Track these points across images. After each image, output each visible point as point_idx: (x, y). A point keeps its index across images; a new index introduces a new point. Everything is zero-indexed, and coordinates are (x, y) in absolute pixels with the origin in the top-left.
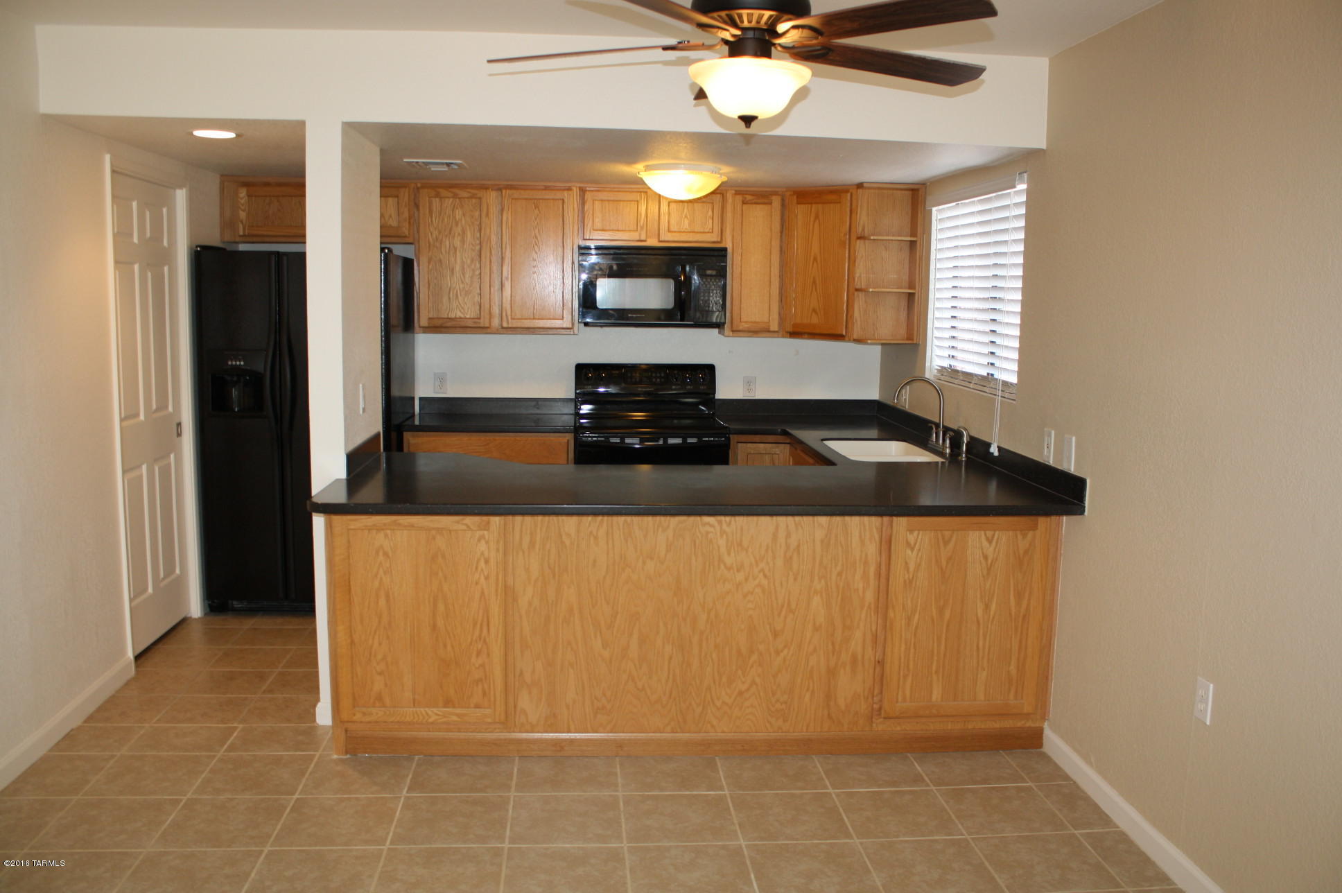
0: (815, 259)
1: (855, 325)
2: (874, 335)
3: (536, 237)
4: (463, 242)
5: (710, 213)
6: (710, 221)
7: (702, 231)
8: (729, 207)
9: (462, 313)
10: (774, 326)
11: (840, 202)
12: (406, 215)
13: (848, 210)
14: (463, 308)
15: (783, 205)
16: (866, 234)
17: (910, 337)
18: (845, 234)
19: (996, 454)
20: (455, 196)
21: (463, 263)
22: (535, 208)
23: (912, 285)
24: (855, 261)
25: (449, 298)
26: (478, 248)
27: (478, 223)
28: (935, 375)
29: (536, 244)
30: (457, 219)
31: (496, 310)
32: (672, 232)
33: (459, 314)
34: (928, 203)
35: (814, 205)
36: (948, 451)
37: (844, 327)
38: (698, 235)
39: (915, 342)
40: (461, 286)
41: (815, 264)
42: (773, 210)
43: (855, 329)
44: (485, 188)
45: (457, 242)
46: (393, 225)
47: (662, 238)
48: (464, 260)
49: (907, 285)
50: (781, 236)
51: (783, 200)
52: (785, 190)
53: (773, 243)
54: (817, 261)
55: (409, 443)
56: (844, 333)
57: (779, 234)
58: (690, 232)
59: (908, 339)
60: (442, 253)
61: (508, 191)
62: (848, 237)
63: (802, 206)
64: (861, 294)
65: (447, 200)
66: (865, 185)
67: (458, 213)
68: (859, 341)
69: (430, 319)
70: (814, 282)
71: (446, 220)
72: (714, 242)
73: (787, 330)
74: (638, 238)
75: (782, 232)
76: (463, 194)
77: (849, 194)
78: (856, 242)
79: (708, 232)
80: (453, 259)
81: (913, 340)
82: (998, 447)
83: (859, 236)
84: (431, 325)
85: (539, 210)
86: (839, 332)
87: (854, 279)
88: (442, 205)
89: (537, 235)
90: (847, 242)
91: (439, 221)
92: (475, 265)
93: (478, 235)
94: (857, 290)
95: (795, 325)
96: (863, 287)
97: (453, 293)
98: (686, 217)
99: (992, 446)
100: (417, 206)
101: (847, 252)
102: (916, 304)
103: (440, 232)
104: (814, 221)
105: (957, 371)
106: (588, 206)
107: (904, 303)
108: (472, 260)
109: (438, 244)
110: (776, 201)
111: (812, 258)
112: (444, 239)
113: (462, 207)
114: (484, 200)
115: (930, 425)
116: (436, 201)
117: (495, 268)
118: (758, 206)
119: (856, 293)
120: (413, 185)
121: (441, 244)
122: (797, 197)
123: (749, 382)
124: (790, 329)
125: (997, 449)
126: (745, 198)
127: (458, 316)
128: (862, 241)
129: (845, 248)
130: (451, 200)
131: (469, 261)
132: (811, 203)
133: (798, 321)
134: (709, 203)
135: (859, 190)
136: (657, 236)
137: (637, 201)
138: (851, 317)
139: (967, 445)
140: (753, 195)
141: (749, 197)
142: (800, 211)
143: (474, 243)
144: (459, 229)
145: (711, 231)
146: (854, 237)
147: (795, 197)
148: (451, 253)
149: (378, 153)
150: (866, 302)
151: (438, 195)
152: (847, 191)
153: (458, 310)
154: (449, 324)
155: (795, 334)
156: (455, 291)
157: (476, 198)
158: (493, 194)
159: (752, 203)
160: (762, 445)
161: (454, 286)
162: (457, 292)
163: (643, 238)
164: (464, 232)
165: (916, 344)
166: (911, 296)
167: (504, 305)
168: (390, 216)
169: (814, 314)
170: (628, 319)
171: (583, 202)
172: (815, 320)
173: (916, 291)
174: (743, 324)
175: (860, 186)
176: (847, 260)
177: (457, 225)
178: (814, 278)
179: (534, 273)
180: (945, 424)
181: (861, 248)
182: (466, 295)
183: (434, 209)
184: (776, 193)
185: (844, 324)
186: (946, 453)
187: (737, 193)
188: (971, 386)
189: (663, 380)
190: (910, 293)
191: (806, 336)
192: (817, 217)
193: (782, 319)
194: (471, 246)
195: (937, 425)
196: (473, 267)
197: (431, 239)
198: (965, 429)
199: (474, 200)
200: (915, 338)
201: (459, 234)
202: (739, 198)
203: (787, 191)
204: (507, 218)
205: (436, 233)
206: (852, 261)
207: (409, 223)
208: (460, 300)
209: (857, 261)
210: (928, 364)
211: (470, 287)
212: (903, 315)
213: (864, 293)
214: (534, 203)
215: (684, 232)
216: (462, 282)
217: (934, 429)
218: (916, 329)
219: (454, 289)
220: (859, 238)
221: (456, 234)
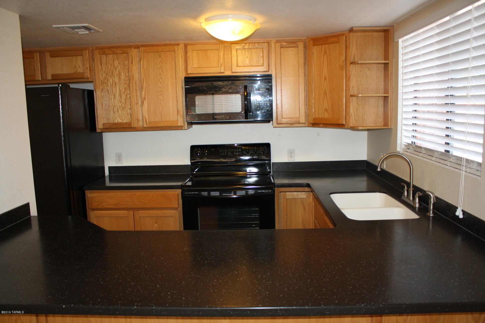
0: (325, 79)
1: (351, 117)
2: (363, 123)
3: (161, 75)
4: (120, 79)
5: (261, 54)
6: (262, 59)
7: (257, 65)
8: (273, 50)
9: (121, 120)
10: (303, 120)
11: (339, 42)
12: (88, 65)
13: (344, 46)
14: (121, 117)
15: (305, 47)
16: (356, 60)
17: (386, 123)
18: (343, 62)
19: (461, 216)
20: (114, 53)
21: (120, 91)
22: (159, 58)
23: (386, 91)
24: (350, 78)
25: (114, 112)
26: (128, 82)
27: (127, 67)
28: (403, 148)
29: (161, 78)
30: (116, 66)
31: (140, 118)
32: (239, 67)
33: (120, 121)
34: (395, 37)
35: (323, 46)
36: (417, 205)
37: (344, 119)
38: (255, 67)
39: (389, 127)
40: (120, 104)
41: (325, 81)
42: (299, 50)
43: (351, 121)
44: (130, 47)
45: (116, 80)
46: (81, 72)
47: (234, 71)
48: (121, 89)
49: (383, 91)
50: (305, 66)
51: (305, 44)
52: (306, 38)
53: (300, 70)
54: (326, 80)
55: (88, 197)
56: (344, 123)
57: (303, 65)
58: (250, 66)
59: (384, 126)
60: (108, 86)
61: (143, 48)
62: (344, 63)
63: (316, 47)
64: (354, 99)
65: (109, 55)
66: (354, 29)
67: (116, 62)
68: (353, 129)
69: (104, 124)
70: (325, 93)
71: (109, 67)
72: (264, 72)
73: (310, 122)
74: (219, 72)
75: (305, 64)
76: (118, 51)
77: (344, 37)
78: (350, 66)
79: (261, 66)
80: (115, 89)
81: (388, 126)
82: (463, 211)
83: (352, 61)
84: (104, 127)
85: (161, 58)
86: (341, 123)
87: (349, 89)
88: (107, 59)
89: (161, 73)
90: (344, 66)
91: (106, 68)
92: (127, 92)
93: (128, 74)
94: (351, 96)
95: (314, 119)
96: (355, 94)
97: (116, 109)
98: (247, 57)
99: (458, 210)
100: (93, 60)
101: (344, 72)
102: (389, 102)
103: (107, 74)
104: (324, 55)
105: (421, 148)
106: (189, 54)
107: (381, 102)
108: (125, 89)
109: (106, 81)
110: (301, 45)
111: (323, 78)
112: (109, 78)
113: (118, 59)
114: (130, 54)
115: (402, 184)
116: (103, 56)
117: (138, 93)
118: (290, 48)
119: (351, 98)
120: (91, 48)
121: (108, 81)
122: (313, 42)
123: (291, 153)
124: (312, 121)
125: (462, 213)
126: (282, 45)
127: (119, 122)
128: (354, 65)
129: (343, 71)
130: (112, 55)
131: (123, 90)
132: (322, 45)
133: (317, 116)
134: (261, 48)
135: (350, 33)
136: (230, 70)
137: (218, 49)
138: (348, 113)
139: (434, 204)
140: (286, 42)
141: (284, 44)
142: (315, 50)
143: (125, 79)
144: (117, 72)
145: (262, 65)
146: (348, 63)
147: (312, 42)
148: (114, 85)
149: (18, 17)
150: (357, 103)
151: (104, 53)
152: (343, 35)
153: (119, 118)
154: (114, 127)
155: (315, 124)
156: (117, 107)
157: (125, 53)
158: (136, 50)
159: (286, 47)
160: (296, 193)
161: (116, 104)
162: (118, 108)
163: (222, 71)
164: (120, 73)
165: (390, 128)
166: (386, 98)
167: (144, 114)
168: (79, 67)
169: (326, 112)
170: (216, 119)
171: (186, 52)
172: (326, 116)
173: (389, 95)
174: (284, 119)
175: (351, 30)
176: (344, 78)
177: (116, 69)
178: (325, 90)
179: (160, 95)
180: (414, 184)
181: (353, 70)
182: (123, 110)
183: (103, 62)
184: (300, 41)
185: (344, 117)
186: (416, 207)
187: (277, 42)
188: (433, 159)
189: (240, 153)
190: (385, 97)
191: (322, 125)
192: (325, 53)
193: (307, 115)
194: (124, 81)
195: (408, 184)
196: (126, 93)
197: (102, 79)
198: (432, 193)
199: (124, 55)
200: (389, 125)
201: (117, 75)
202: (278, 45)
203: (307, 39)
204: (143, 64)
205: (104, 75)
206: (348, 79)
207: (90, 70)
208: (119, 112)
209: (351, 78)
210: (399, 142)
211: (125, 104)
212: (381, 110)
213: (355, 97)
214: (158, 54)
215: (246, 66)
216: (120, 102)
217: (406, 188)
218: (389, 119)
219: (116, 106)
220: (352, 63)
221: (116, 75)
